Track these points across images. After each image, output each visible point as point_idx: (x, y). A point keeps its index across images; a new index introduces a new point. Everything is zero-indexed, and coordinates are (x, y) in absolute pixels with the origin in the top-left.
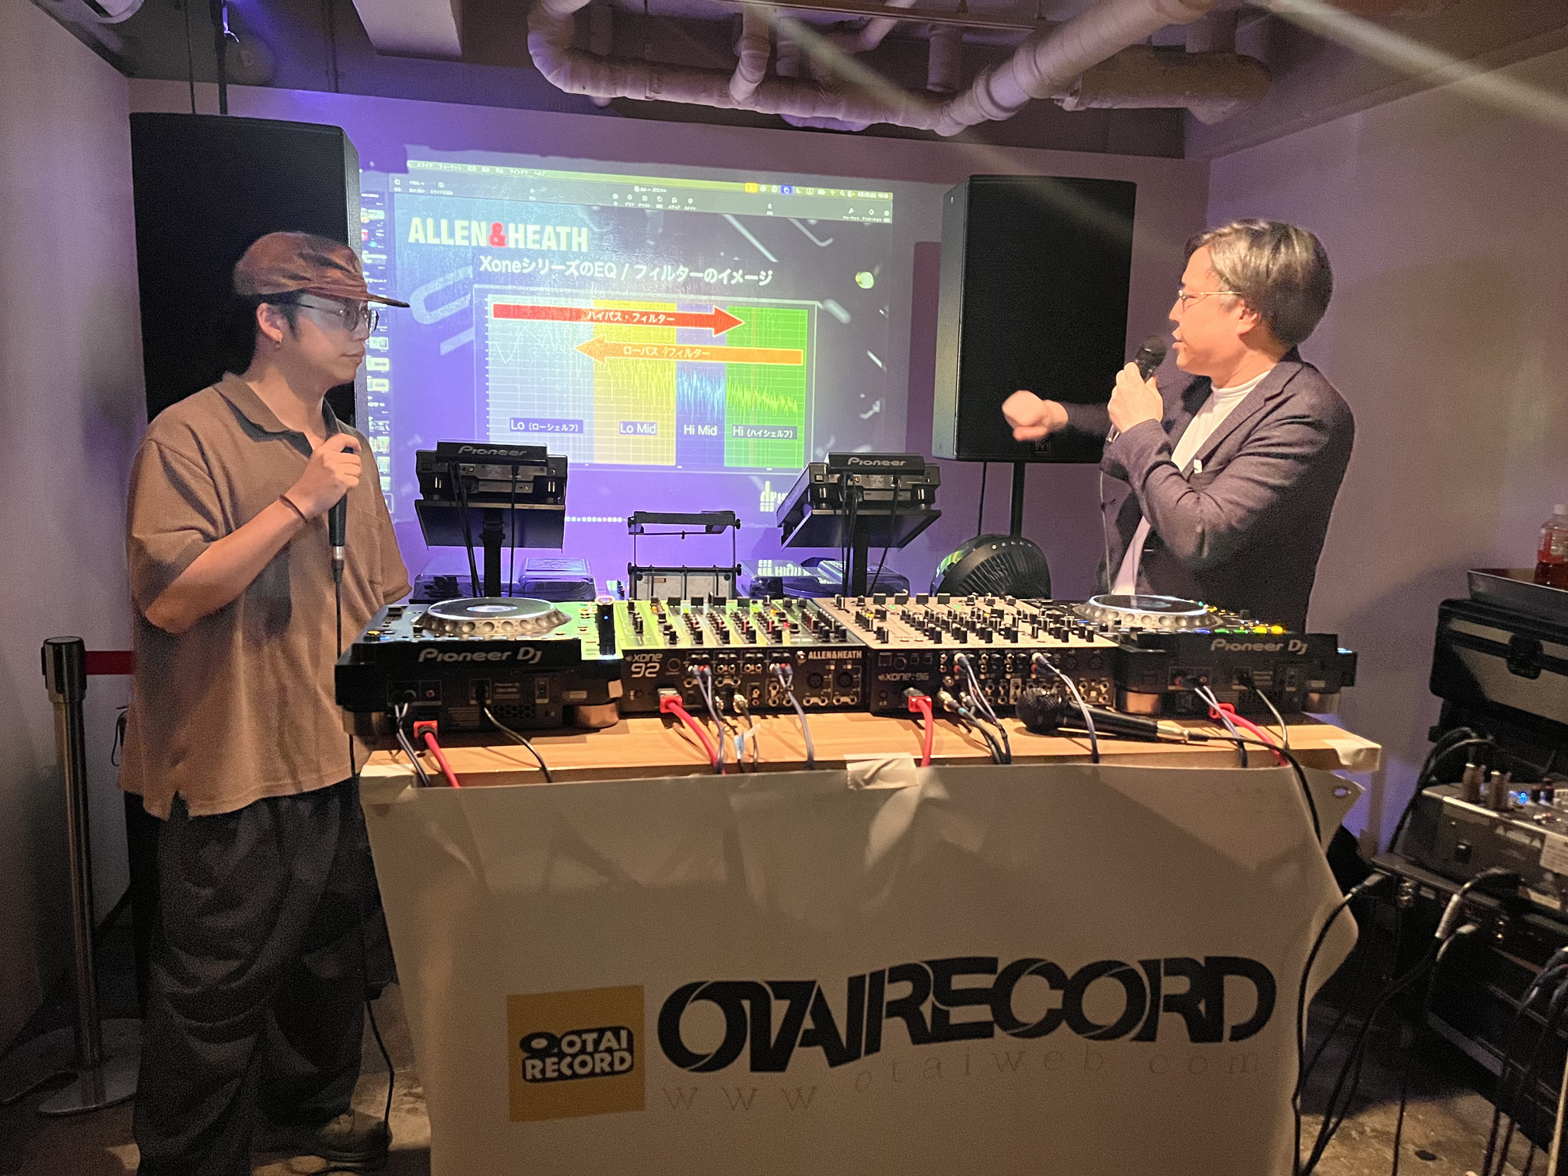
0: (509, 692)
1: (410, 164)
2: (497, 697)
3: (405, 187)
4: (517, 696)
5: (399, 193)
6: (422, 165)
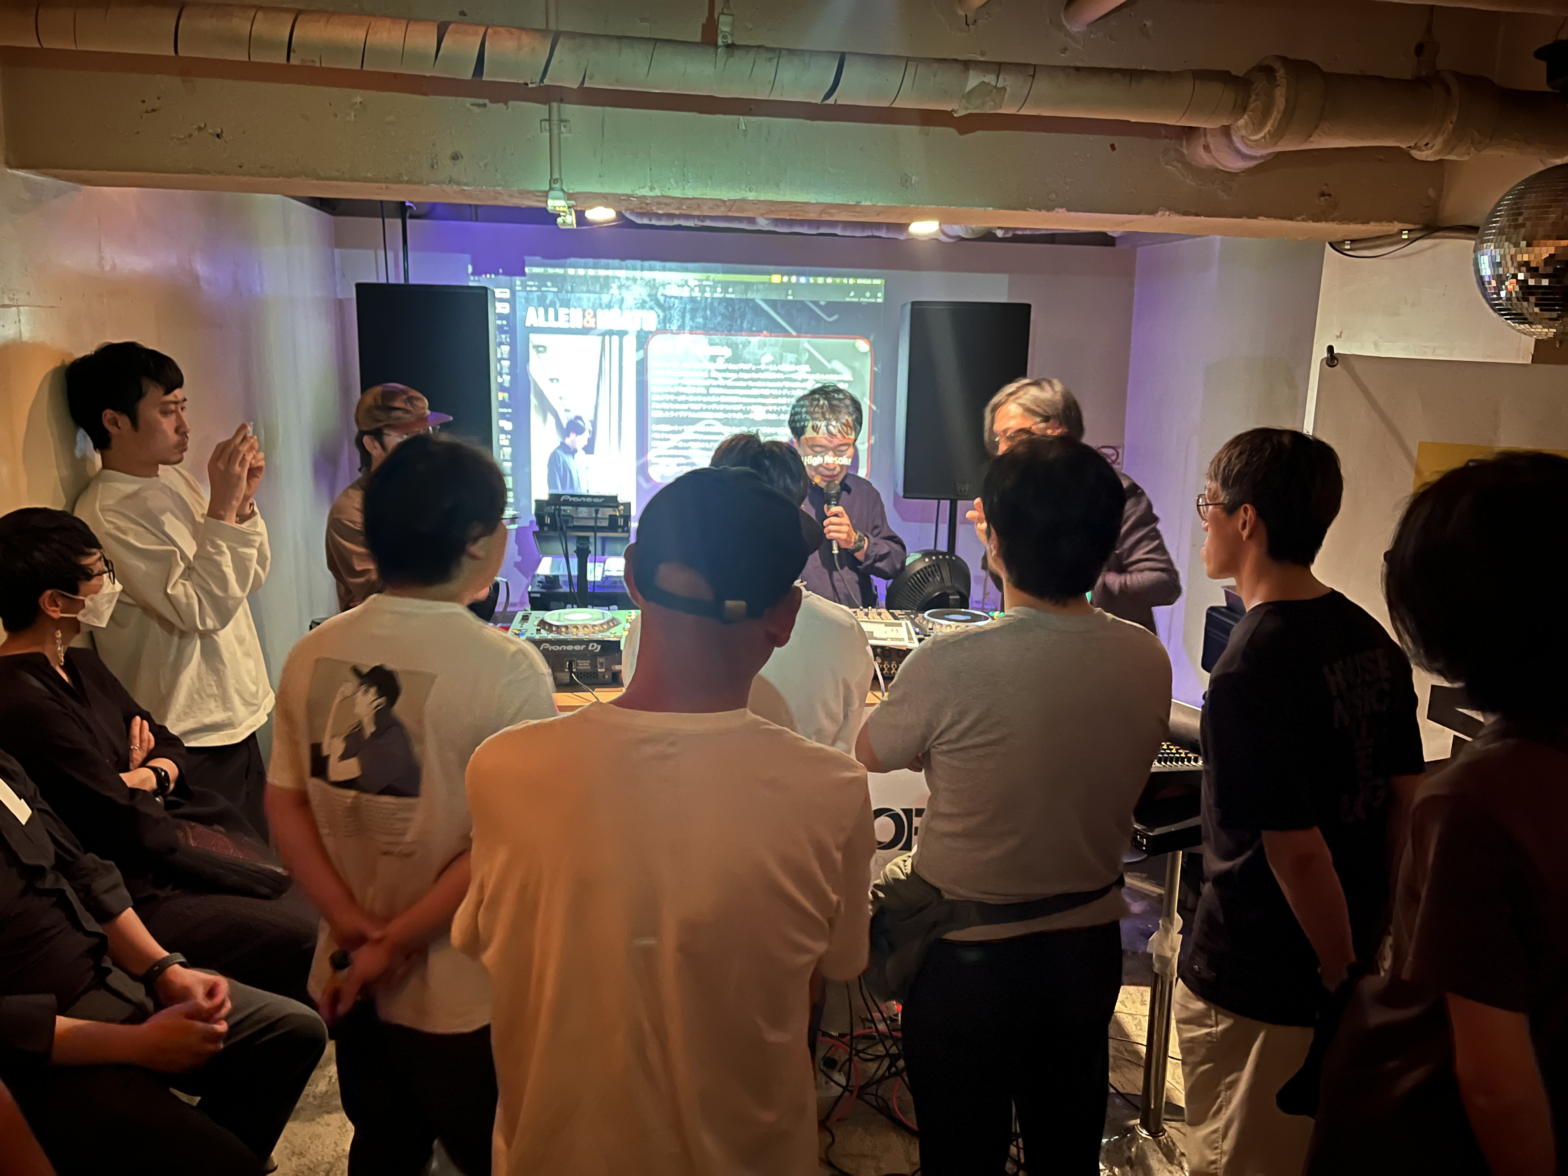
0: (584, 665)
1: (527, 270)
2: (578, 668)
3: (524, 285)
4: (589, 667)
5: (519, 291)
6: (536, 270)
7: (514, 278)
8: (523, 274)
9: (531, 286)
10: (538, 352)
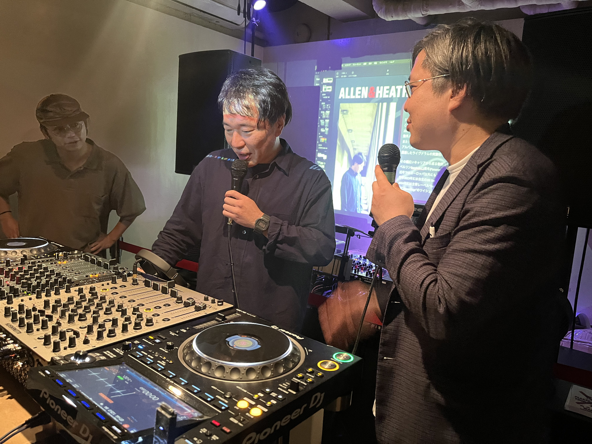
1: (342, 65)
3: (340, 75)
5: (337, 78)
6: (347, 65)
7: (336, 71)
8: (340, 68)
9: (344, 75)
10: (344, 114)
